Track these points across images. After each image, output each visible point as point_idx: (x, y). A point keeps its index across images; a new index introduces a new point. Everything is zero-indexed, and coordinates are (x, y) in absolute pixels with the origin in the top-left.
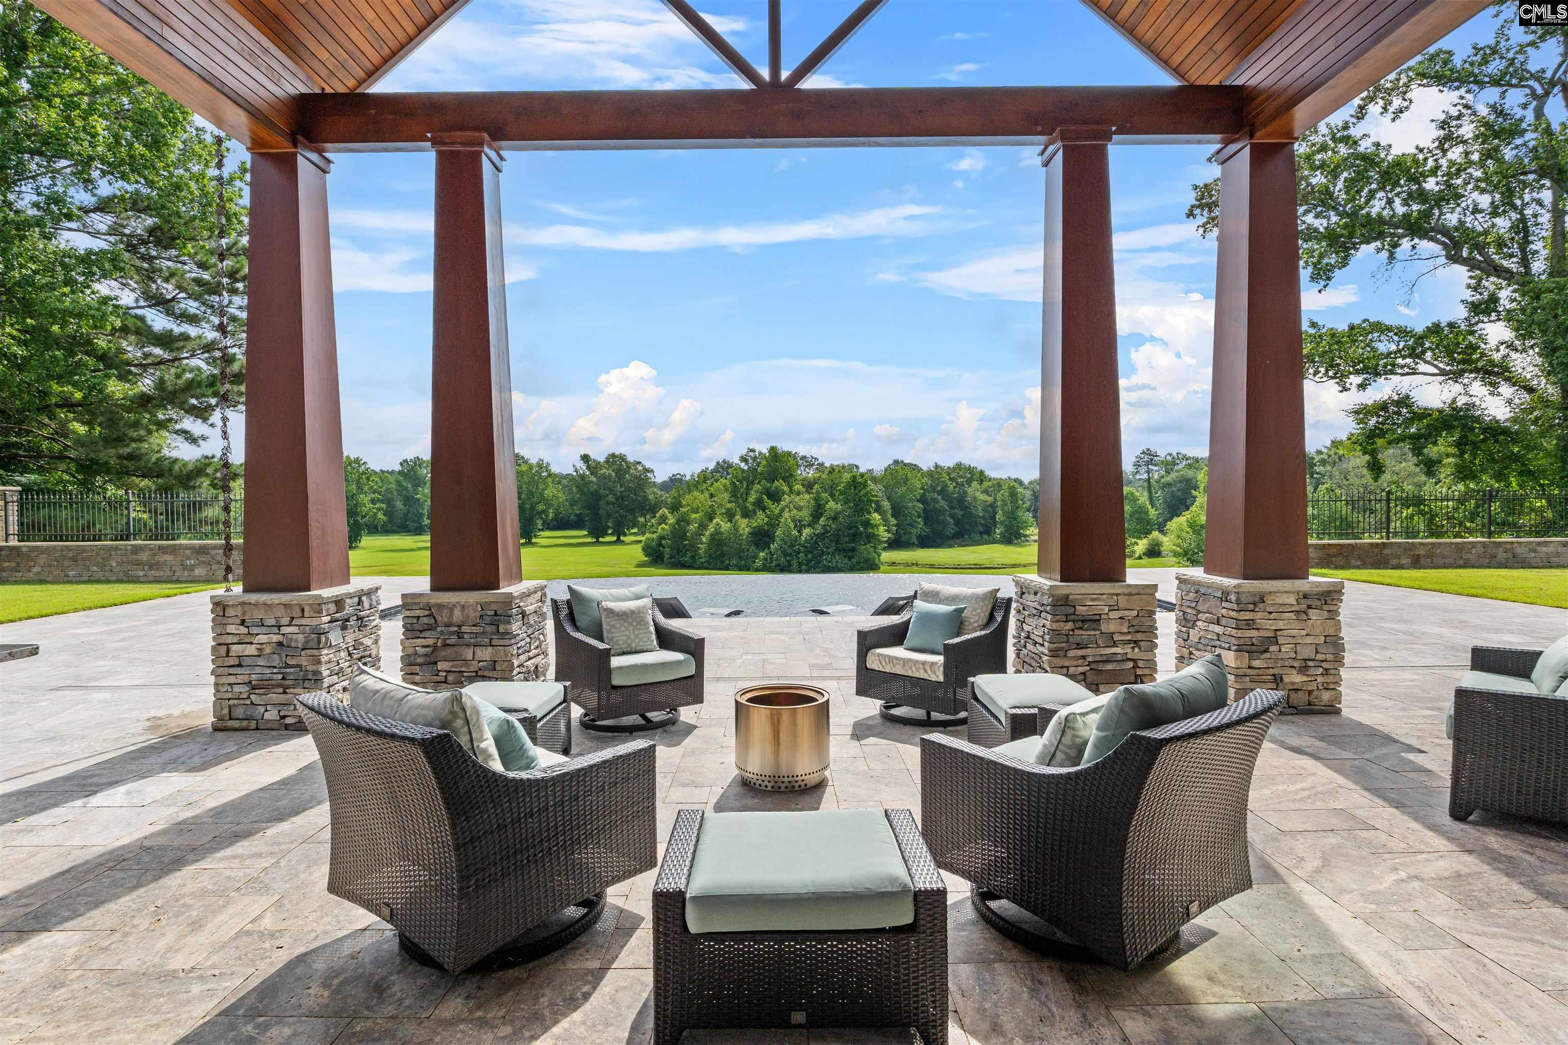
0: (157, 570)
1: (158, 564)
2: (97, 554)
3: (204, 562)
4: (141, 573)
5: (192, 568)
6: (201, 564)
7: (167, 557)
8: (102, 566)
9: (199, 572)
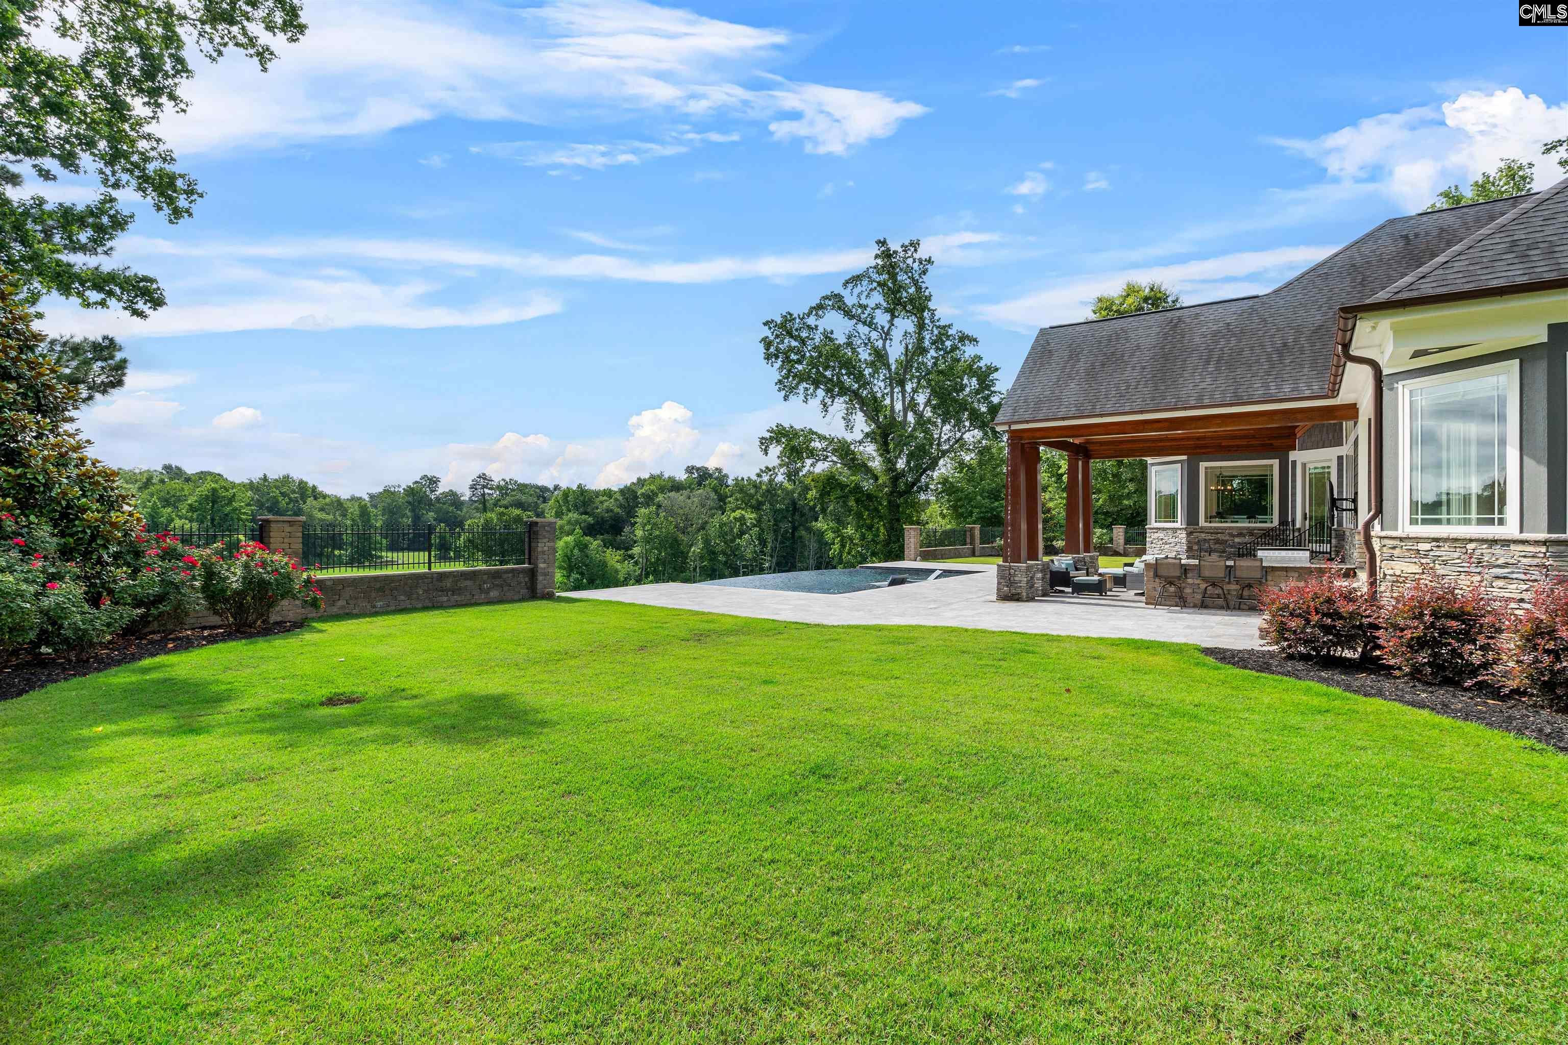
0: (459, 594)
1: (460, 589)
2: (406, 584)
3: (497, 585)
4: (445, 599)
5: (487, 592)
6: (495, 586)
7: (468, 583)
8: (409, 597)
9: (494, 594)
